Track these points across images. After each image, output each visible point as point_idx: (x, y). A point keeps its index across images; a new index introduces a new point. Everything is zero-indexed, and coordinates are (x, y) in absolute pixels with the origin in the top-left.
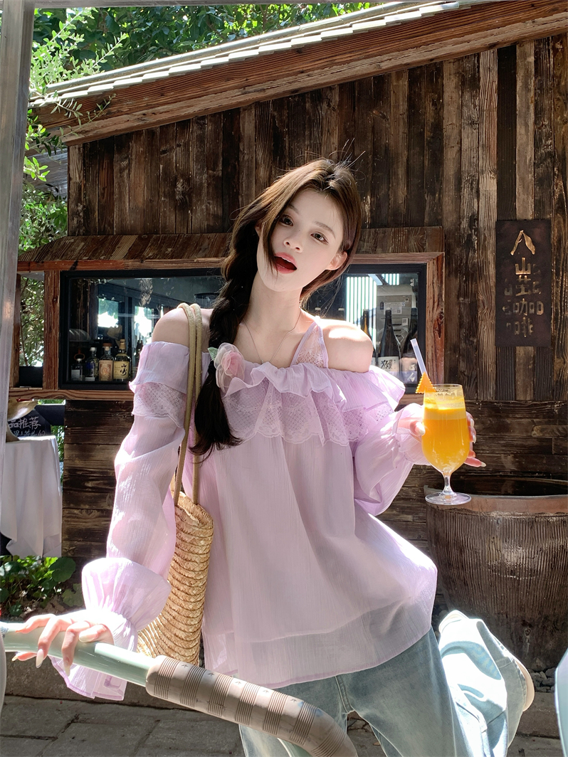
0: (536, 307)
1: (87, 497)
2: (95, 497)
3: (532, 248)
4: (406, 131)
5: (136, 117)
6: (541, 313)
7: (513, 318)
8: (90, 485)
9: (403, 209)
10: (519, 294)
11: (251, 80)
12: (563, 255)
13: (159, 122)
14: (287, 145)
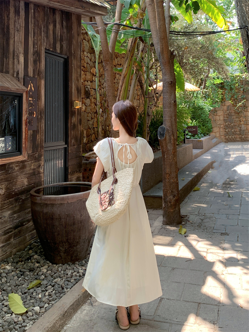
3: (33, 89)
6: (34, 116)
10: (30, 108)
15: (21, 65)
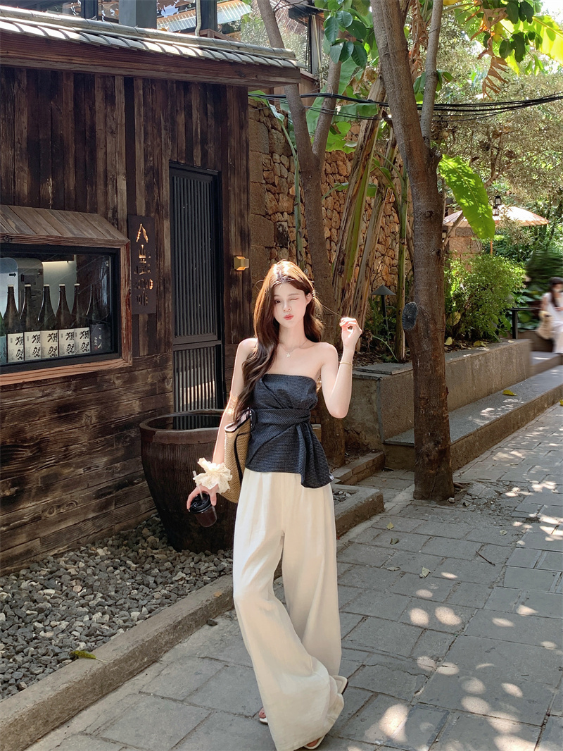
0: (149, 284)
3: (146, 238)
4: (73, 127)
6: (151, 288)
7: (138, 292)
9: (73, 195)
10: (141, 273)
15: (122, 195)
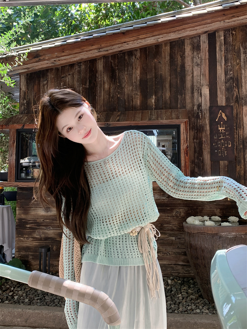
0: (228, 144)
1: (27, 232)
2: (30, 231)
3: (225, 118)
4: (169, 68)
5: (51, 62)
6: (230, 146)
7: (218, 149)
8: (28, 226)
9: (169, 102)
10: (220, 138)
11: (103, 45)
12: (239, 121)
13: (61, 64)
14: (117, 74)
15: (205, 97)
